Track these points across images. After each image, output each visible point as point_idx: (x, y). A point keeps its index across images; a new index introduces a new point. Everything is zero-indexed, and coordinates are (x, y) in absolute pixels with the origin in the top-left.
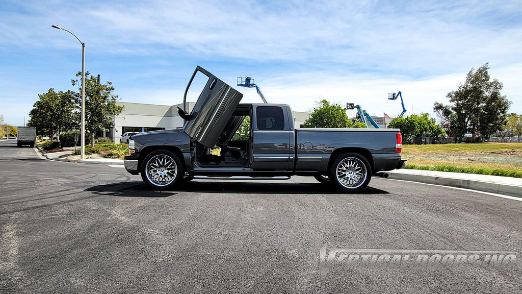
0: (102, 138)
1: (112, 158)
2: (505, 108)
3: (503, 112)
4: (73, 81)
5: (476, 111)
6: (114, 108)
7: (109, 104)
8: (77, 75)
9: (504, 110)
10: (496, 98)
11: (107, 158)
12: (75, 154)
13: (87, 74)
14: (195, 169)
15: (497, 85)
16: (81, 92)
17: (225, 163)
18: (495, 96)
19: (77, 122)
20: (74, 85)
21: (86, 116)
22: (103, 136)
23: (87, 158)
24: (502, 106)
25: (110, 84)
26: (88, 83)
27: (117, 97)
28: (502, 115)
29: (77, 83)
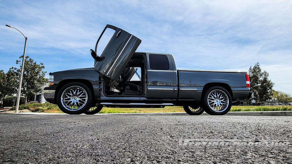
0: (33, 102)
1: (39, 112)
2: (271, 86)
3: (271, 89)
4: (17, 61)
5: (256, 88)
6: (43, 80)
7: (40, 77)
8: (20, 58)
9: (271, 87)
10: (266, 81)
11: (34, 112)
12: (12, 110)
13: (27, 57)
14: (101, 98)
15: (266, 74)
16: (21, 68)
17: (126, 94)
18: (265, 80)
19: (16, 88)
20: (17, 63)
21: (23, 84)
22: (34, 100)
23: (20, 112)
24: (270, 85)
25: (42, 64)
26: (27, 63)
27: (46, 72)
28: (270, 90)
29: (20, 63)
